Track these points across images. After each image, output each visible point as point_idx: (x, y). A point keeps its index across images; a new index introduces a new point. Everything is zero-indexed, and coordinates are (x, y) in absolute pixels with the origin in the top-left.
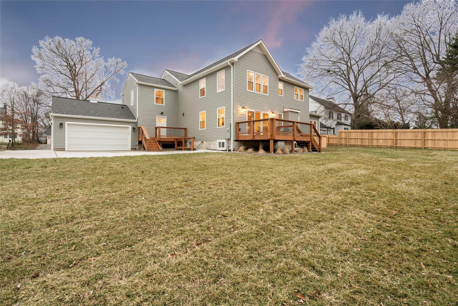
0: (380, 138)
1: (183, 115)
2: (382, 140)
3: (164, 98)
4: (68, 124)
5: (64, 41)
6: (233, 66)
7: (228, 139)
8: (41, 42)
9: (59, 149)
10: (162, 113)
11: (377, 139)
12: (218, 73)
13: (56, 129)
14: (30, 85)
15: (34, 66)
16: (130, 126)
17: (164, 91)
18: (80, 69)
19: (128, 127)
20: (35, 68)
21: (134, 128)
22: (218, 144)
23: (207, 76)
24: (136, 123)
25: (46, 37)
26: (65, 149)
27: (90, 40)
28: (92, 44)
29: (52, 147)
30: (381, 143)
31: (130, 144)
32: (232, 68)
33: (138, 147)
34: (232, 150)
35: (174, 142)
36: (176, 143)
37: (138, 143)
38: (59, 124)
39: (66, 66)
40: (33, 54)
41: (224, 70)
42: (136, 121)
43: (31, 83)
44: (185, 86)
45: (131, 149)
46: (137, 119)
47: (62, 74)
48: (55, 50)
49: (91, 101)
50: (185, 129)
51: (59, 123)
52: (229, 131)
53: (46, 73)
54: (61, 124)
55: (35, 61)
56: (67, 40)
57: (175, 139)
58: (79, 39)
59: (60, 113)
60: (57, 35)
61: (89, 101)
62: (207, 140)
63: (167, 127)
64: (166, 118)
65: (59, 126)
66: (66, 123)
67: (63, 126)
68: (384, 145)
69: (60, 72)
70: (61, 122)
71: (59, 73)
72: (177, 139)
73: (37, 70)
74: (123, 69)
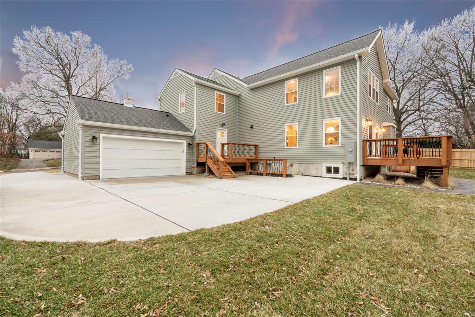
0: (465, 159)
1: (252, 127)
2: (467, 161)
3: (225, 104)
4: (104, 138)
5: (56, 34)
6: (361, 61)
7: (350, 163)
8: (26, 33)
9: (91, 177)
10: (223, 125)
11: (460, 160)
12: (324, 71)
13: (86, 145)
14: (9, 86)
15: (16, 62)
16: (185, 142)
17: (225, 95)
18: (75, 69)
19: (181, 143)
20: (18, 65)
21: (189, 144)
22: (324, 170)
23: (300, 76)
24: (193, 137)
25: (32, 26)
26: (99, 176)
27: (89, 36)
28: (91, 40)
29: (80, 175)
30: (466, 164)
31: (185, 166)
32: (358, 63)
33: (196, 171)
34: (358, 179)
35: (245, 163)
36: (248, 165)
37: (196, 165)
38: (91, 138)
39: (56, 65)
40: (14, 46)
41: (339, 67)
42: (192, 134)
43: (10, 84)
44: (253, 89)
45: (186, 173)
46: (193, 131)
47: (52, 74)
48: (44, 44)
49: (125, 105)
50: (256, 146)
51: (90, 136)
52: (353, 153)
53: (30, 72)
54: (94, 138)
55: (18, 55)
56: (59, 33)
57: (247, 159)
58: (76, 34)
59: (93, 121)
60: (48, 26)
61: (123, 105)
62: (300, 162)
63: (229, 142)
64: (227, 131)
65: (90, 140)
66: (102, 135)
67: (98, 141)
68: (469, 166)
69: (51, 72)
70: (94, 134)
71: (49, 72)
72: (249, 160)
73: (20, 67)
74: (129, 73)
